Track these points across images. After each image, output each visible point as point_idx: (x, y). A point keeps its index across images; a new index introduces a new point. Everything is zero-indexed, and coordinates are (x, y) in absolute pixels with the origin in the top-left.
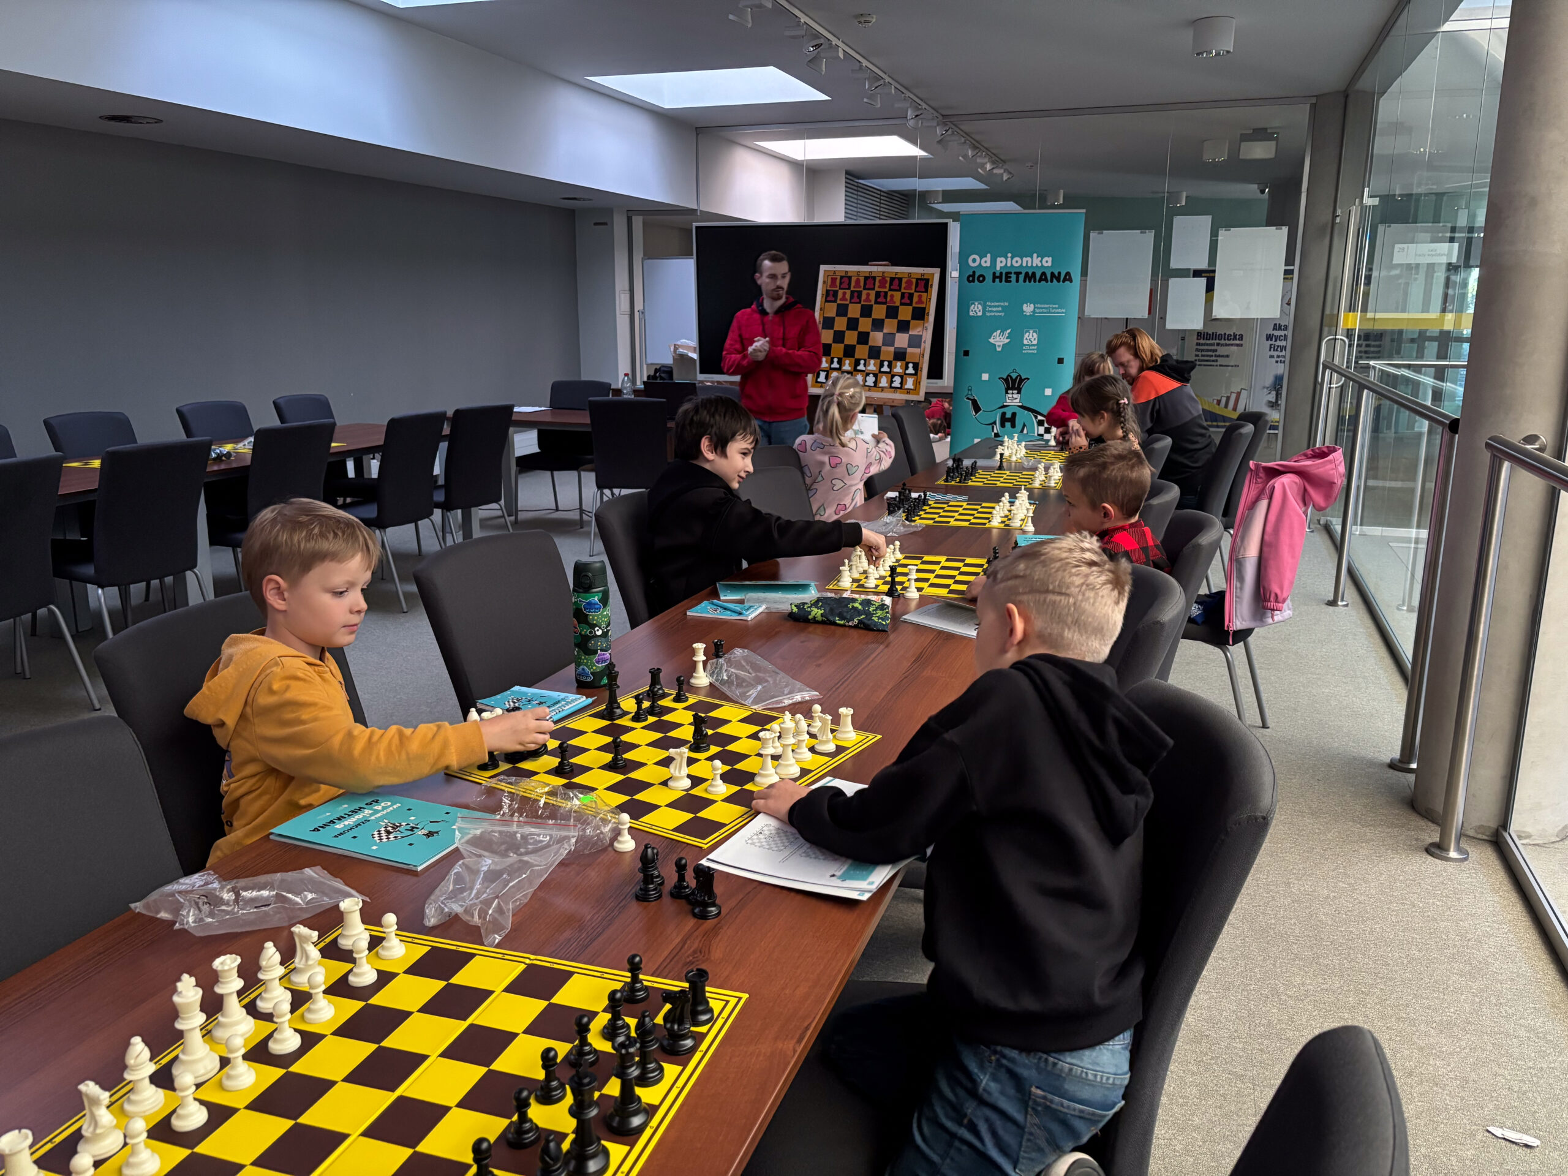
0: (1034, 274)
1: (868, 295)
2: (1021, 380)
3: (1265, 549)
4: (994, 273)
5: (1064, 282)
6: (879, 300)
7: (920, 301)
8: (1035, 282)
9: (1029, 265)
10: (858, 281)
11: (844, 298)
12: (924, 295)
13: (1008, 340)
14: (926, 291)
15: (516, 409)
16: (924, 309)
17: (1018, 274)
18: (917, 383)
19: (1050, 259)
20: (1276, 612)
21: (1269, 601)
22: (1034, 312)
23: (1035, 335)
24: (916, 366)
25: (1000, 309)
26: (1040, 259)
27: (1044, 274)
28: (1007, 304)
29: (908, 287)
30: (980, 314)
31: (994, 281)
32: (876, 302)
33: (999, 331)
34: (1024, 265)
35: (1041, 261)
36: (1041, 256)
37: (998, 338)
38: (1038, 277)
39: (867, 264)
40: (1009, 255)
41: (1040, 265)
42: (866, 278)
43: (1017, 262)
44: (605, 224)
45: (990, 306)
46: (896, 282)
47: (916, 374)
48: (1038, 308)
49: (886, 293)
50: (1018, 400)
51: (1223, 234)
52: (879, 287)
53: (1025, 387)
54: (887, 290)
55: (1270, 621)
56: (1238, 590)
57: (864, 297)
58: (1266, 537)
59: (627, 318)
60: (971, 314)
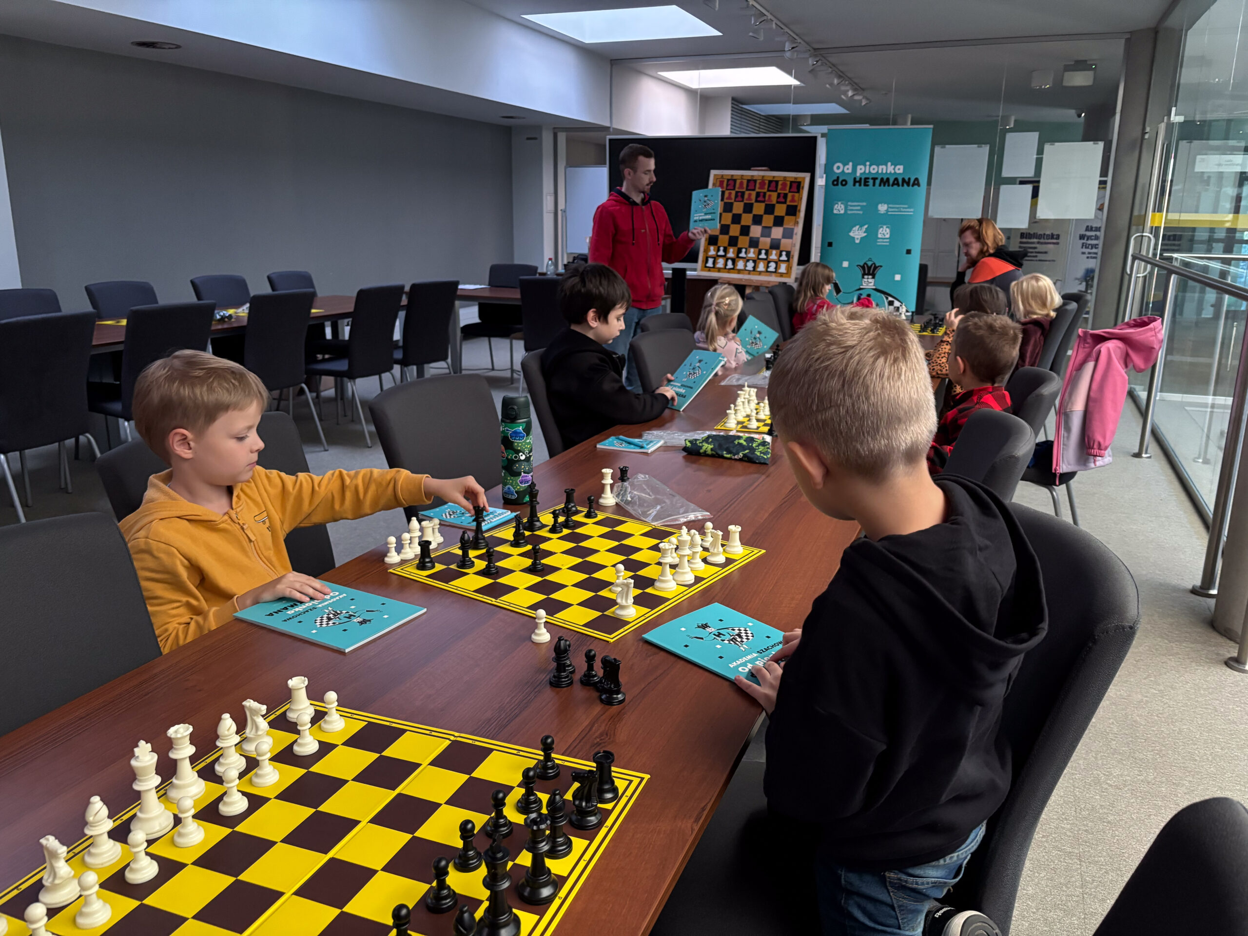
0: (888, 179)
1: (750, 195)
2: (876, 268)
3: (1091, 404)
4: (855, 179)
5: (913, 185)
6: (759, 199)
7: (793, 200)
8: (889, 185)
9: (884, 172)
10: (741, 183)
11: (729, 198)
12: (797, 195)
13: (865, 234)
14: (798, 192)
15: (460, 287)
16: (796, 207)
17: (874, 179)
18: (789, 268)
19: (901, 167)
20: (1098, 458)
21: (1093, 448)
22: (887, 211)
23: (888, 230)
24: (788, 254)
25: (859, 208)
26: (893, 167)
27: (896, 179)
28: (864, 204)
29: (784, 188)
30: (842, 212)
31: (854, 185)
32: (757, 201)
33: (858, 227)
34: (880, 172)
35: (894, 169)
36: (895, 164)
37: (857, 233)
38: (891, 182)
39: (749, 169)
40: (868, 163)
41: (893, 172)
42: (749, 181)
43: (874, 170)
44: (535, 139)
45: (851, 206)
46: (773, 184)
47: (788, 261)
48: (891, 208)
49: (765, 193)
50: (872, 284)
51: (1047, 147)
52: (759, 188)
53: (879, 273)
54: (765, 190)
55: (1092, 465)
56: (1065, 439)
57: (746, 196)
58: (1092, 394)
59: (552, 216)
60: (835, 212)
